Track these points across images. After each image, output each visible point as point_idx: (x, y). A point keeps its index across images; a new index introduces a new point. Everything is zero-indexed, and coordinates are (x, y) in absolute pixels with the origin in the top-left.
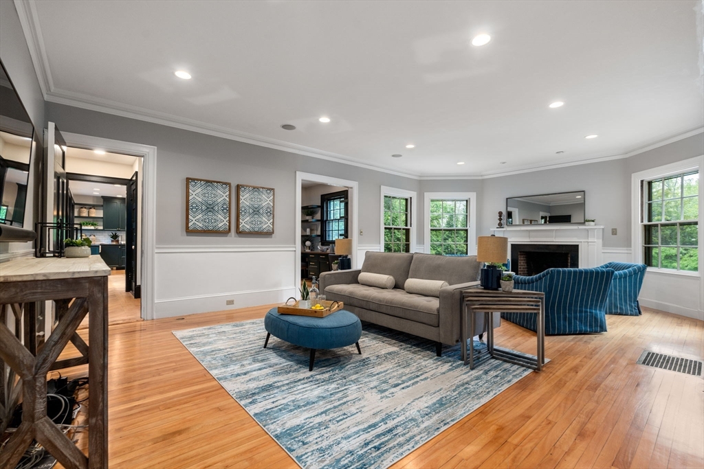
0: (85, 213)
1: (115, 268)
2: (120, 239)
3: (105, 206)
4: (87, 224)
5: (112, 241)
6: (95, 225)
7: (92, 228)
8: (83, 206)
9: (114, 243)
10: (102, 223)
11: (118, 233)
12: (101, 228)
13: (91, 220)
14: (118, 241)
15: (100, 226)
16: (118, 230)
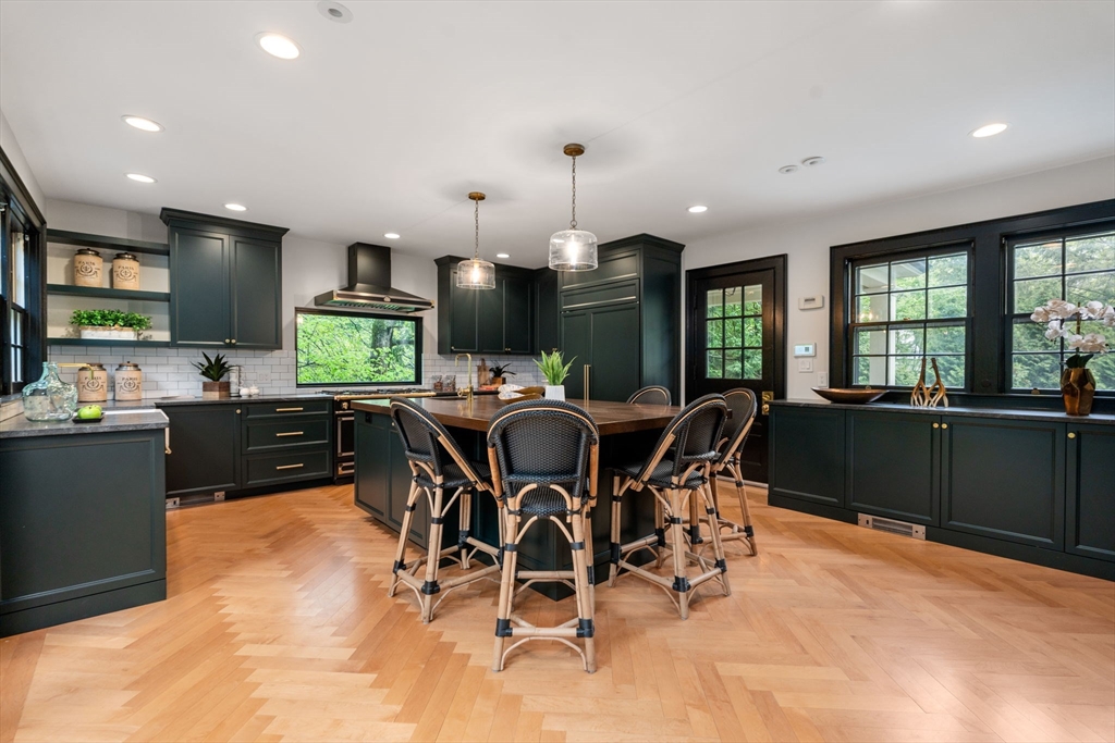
0: (95, 273)
1: (221, 495)
2: (233, 378)
3: (175, 250)
4: (105, 320)
5: (206, 387)
6: (140, 323)
7: (128, 335)
8: (86, 243)
9: (214, 396)
10: (165, 319)
11: (230, 359)
12: (164, 336)
13: (122, 306)
14: (226, 386)
15: (159, 328)
16: (230, 346)
